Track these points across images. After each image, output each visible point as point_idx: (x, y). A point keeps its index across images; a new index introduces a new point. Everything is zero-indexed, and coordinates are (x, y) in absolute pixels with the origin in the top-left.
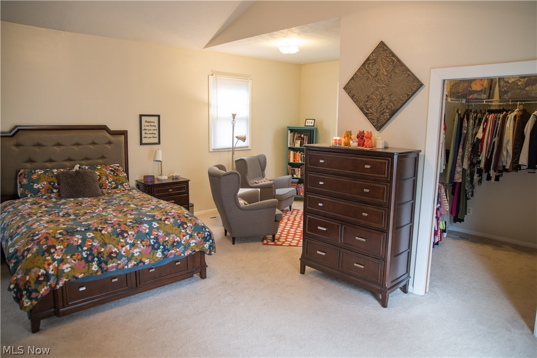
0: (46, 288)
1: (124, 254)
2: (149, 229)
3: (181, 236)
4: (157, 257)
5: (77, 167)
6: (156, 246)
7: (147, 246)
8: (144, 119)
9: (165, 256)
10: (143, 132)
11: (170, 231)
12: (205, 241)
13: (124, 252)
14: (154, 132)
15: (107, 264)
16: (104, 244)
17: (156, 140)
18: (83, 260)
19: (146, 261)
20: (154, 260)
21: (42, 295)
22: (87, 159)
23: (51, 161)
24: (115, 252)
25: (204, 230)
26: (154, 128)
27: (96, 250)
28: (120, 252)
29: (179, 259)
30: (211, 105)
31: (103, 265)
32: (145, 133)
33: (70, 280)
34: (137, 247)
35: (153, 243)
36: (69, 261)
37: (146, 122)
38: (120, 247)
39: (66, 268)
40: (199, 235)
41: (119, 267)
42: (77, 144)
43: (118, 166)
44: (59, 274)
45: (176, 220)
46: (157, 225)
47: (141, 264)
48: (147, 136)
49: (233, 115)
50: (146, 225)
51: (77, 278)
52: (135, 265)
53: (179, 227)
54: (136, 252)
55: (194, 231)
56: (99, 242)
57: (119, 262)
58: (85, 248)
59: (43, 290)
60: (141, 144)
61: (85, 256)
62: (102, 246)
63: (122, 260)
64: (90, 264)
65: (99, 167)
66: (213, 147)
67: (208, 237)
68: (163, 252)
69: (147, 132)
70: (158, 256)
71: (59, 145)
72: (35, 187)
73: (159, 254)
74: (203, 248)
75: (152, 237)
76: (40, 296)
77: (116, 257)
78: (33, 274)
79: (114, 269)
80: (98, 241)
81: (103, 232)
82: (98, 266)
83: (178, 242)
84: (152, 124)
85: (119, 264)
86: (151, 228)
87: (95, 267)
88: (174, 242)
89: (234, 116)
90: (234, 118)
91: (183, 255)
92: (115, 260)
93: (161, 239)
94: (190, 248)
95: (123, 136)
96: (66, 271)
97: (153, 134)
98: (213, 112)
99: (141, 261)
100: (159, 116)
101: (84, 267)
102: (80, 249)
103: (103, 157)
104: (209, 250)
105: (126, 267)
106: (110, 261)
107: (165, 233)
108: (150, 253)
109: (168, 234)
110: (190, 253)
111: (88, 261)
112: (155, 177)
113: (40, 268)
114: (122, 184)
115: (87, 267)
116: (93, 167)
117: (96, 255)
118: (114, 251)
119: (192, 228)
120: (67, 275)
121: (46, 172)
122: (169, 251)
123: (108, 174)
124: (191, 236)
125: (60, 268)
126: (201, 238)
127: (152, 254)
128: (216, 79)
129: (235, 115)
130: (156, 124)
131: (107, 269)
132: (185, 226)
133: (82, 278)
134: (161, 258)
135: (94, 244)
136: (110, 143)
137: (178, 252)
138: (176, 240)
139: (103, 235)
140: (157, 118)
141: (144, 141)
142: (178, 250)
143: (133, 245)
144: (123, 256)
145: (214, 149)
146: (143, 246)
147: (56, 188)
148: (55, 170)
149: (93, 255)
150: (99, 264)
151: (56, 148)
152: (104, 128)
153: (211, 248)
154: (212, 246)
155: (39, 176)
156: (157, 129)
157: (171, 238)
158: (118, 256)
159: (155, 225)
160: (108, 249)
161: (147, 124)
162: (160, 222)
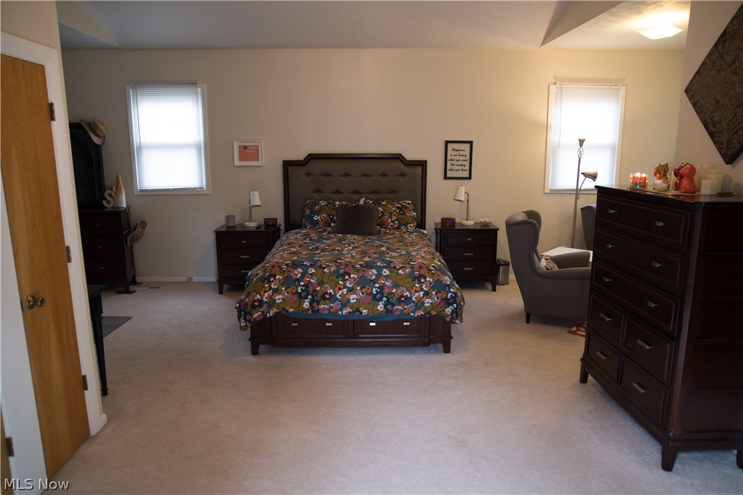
0: (259, 313)
1: (339, 297)
2: (376, 275)
3: (413, 291)
4: (378, 310)
5: (362, 202)
6: (378, 297)
7: (367, 294)
8: (450, 146)
9: (388, 311)
10: (449, 163)
11: (400, 282)
12: (446, 303)
13: (340, 296)
14: (464, 163)
15: (318, 305)
16: (321, 283)
17: (466, 174)
18: (296, 295)
19: (364, 311)
20: (373, 312)
21: (255, 319)
22: (375, 192)
23: (337, 192)
24: (330, 294)
25: (447, 289)
26: (464, 158)
27: (312, 288)
28: (335, 295)
29: (407, 318)
30: (551, 127)
31: (315, 304)
32: (452, 164)
33: (281, 312)
34: (355, 293)
35: (375, 293)
36: (283, 293)
37: (454, 150)
38: (337, 289)
39: (278, 298)
40: (439, 294)
41: (332, 310)
42: (366, 175)
43: (409, 204)
44: (272, 303)
45: (413, 271)
46: (388, 273)
47: (357, 313)
48: (453, 167)
49: (580, 140)
50: (374, 271)
51: (288, 311)
52: (350, 313)
53: (414, 280)
54: (353, 298)
55: (433, 288)
56: (318, 279)
57: (332, 305)
58: (302, 283)
59: (256, 315)
60: (446, 178)
61: (300, 291)
62: (319, 285)
63: (336, 304)
64: (302, 300)
65: (384, 203)
66: (550, 187)
67: (451, 300)
68: (385, 306)
69: (454, 162)
70: (379, 308)
71: (346, 175)
72: (315, 218)
73: (380, 307)
74: (443, 313)
75: (377, 285)
76: (252, 320)
77: (329, 299)
78: (251, 298)
79: (326, 312)
80: (316, 279)
81: (326, 270)
82: (310, 304)
83: (406, 297)
84: (461, 153)
85: (332, 307)
86: (379, 275)
87: (306, 304)
88: (402, 296)
89: (581, 142)
90: (581, 145)
91: (412, 314)
92: (327, 302)
93: (387, 290)
94: (423, 308)
95: (420, 168)
96: (277, 301)
97: (462, 165)
98: (553, 137)
99: (358, 310)
100: (471, 143)
101: (295, 302)
102: (297, 283)
103: (394, 192)
104: (450, 317)
105: (340, 313)
106: (322, 301)
107: (394, 284)
108: (369, 303)
109: (396, 286)
110: (422, 315)
111: (301, 297)
112: (457, 221)
113: (257, 294)
114: (406, 225)
115: (298, 303)
116: (378, 202)
117: (311, 292)
118: (329, 292)
119: (430, 284)
120: (278, 306)
121: (329, 203)
122: (394, 306)
123: (393, 211)
124: (427, 294)
125: (273, 297)
126: (439, 299)
127: (372, 304)
128: (562, 88)
129: (584, 140)
130: (467, 153)
131: (318, 310)
132: (423, 280)
133: (293, 312)
134: (382, 311)
135: (312, 281)
136: (403, 175)
137: (407, 310)
138: (405, 294)
139: (324, 272)
140: (468, 146)
141: (449, 174)
142: (406, 307)
143: (351, 290)
144: (337, 299)
145: (551, 190)
146: (363, 294)
147: (334, 222)
148: (338, 203)
149: (308, 292)
150: (311, 303)
151: (344, 179)
152: (398, 157)
153: (454, 315)
154: (457, 313)
155: (321, 207)
156: (469, 160)
157: (399, 291)
158: (331, 299)
159: (385, 272)
160: (324, 288)
161: (455, 153)
162: (392, 270)
